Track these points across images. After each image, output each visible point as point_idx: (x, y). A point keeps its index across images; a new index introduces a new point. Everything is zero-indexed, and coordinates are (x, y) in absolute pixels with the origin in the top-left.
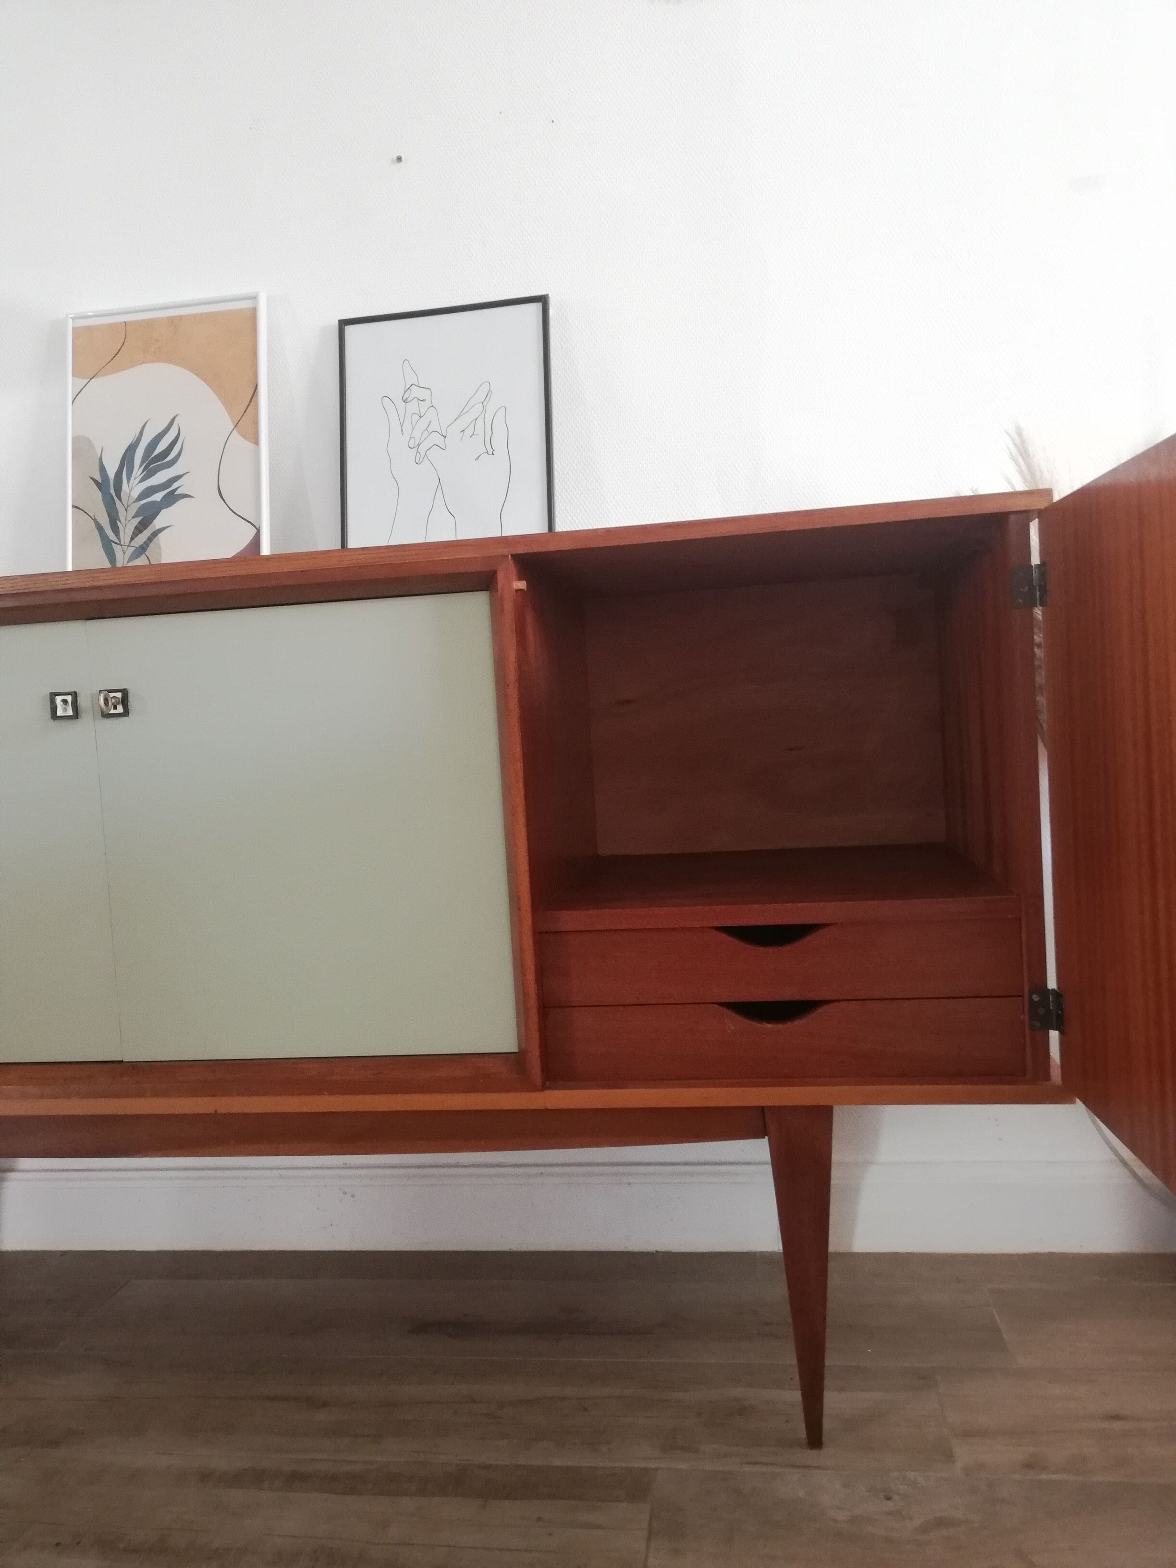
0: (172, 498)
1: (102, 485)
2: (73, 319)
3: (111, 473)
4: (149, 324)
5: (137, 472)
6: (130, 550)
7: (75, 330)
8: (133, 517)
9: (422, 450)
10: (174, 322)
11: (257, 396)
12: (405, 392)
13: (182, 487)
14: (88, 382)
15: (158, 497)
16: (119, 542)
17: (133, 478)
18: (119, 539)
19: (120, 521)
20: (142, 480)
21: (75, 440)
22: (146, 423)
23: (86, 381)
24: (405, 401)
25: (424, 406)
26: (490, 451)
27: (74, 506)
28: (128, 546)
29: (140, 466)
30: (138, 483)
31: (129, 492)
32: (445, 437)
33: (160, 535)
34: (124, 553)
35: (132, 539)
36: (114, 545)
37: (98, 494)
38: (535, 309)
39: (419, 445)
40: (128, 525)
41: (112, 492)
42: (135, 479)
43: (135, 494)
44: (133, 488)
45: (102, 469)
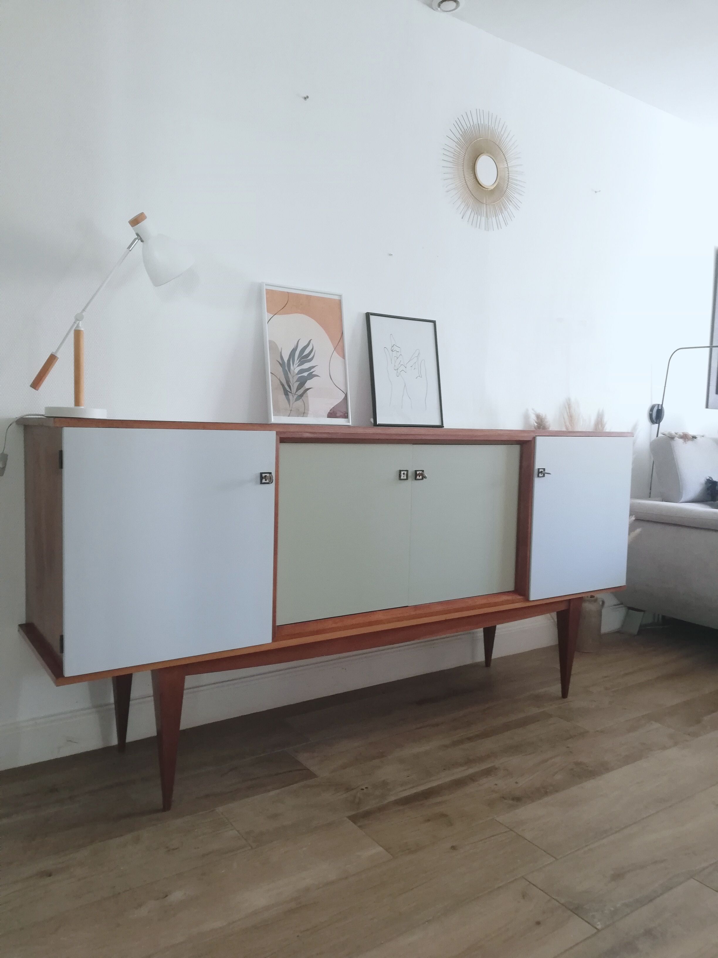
0: (311, 376)
1: (282, 364)
2: (266, 285)
3: (286, 359)
4: (298, 295)
5: (296, 361)
6: (295, 397)
7: (266, 289)
8: (296, 382)
9: (399, 371)
10: (308, 297)
11: (343, 337)
12: (392, 347)
13: (316, 371)
14: (273, 316)
15: (305, 374)
16: (291, 392)
17: (295, 364)
18: (291, 389)
19: (290, 382)
20: (298, 366)
21: (269, 341)
22: (299, 340)
23: (273, 315)
24: (392, 351)
25: (399, 354)
26: (421, 376)
27: (271, 373)
28: (295, 394)
29: (297, 359)
30: (297, 367)
31: (293, 369)
32: (406, 368)
33: (308, 391)
34: (293, 397)
35: (296, 391)
36: (289, 393)
37: (281, 369)
38: (431, 324)
39: (398, 369)
40: (295, 385)
41: (287, 368)
42: (296, 364)
43: (296, 371)
44: (295, 369)
45: (282, 358)
